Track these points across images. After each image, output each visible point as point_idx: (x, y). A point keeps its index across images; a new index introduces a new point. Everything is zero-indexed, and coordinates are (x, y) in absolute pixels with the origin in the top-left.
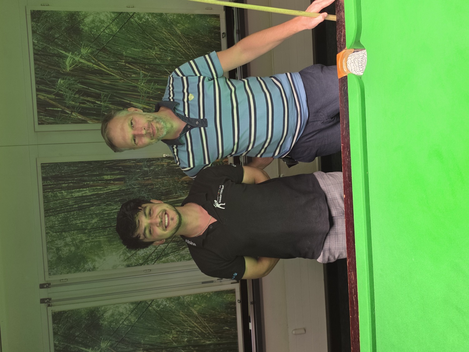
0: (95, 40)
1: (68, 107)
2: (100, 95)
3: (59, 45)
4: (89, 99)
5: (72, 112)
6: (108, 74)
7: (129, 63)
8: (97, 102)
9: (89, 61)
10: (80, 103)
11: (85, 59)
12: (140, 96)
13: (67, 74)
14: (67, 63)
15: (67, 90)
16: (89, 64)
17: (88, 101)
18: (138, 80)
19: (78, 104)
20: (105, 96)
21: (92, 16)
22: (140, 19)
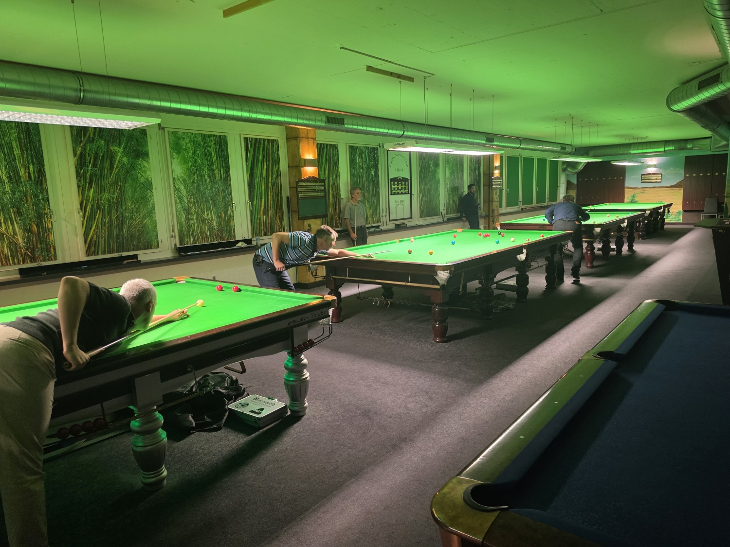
0: (133, 167)
1: (85, 145)
2: (96, 167)
3: (127, 144)
4: (92, 160)
5: (82, 147)
6: (111, 173)
7: (120, 188)
8: (91, 165)
9: (119, 162)
10: (89, 154)
11: (119, 160)
12: (98, 194)
13: (108, 147)
14: (116, 148)
15: (97, 146)
16: (117, 162)
17: (91, 159)
18: (109, 193)
19: (88, 152)
20: (96, 171)
21: (148, 166)
22: (150, 196)
